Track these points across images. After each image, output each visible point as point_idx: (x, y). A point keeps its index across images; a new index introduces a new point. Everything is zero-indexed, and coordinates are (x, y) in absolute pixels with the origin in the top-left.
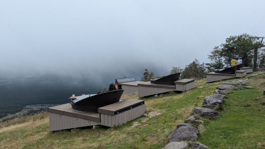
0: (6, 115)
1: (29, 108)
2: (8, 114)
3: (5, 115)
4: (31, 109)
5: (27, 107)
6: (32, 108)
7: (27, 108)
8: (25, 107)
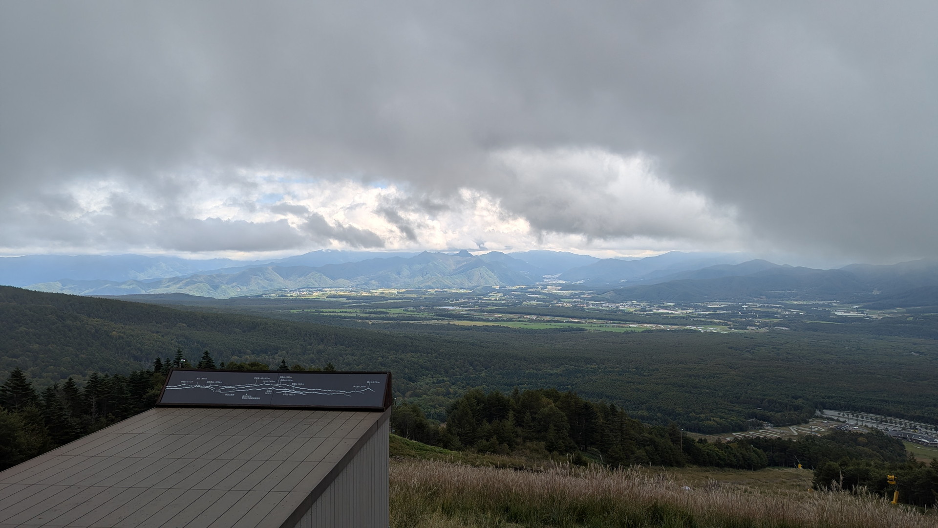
0: (760, 426)
1: (833, 420)
2: (765, 423)
3: (758, 426)
4: (840, 424)
5: (829, 413)
6: (844, 422)
7: (828, 419)
8: (822, 413)
